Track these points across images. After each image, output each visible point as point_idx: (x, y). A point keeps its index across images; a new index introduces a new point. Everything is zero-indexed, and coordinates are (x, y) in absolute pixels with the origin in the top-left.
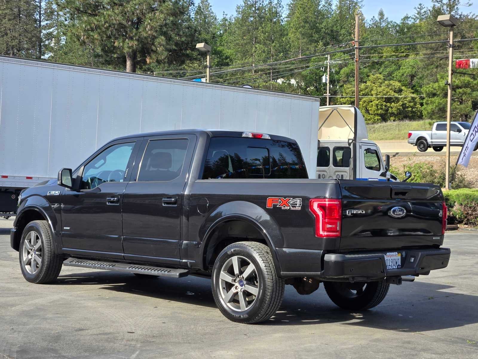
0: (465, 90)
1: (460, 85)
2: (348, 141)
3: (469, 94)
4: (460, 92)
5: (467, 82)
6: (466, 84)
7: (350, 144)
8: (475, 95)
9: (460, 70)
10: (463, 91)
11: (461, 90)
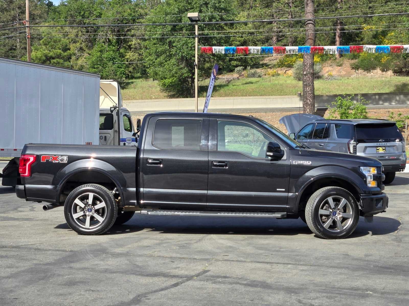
0: (58, 60)
1: (54, 56)
2: (110, 109)
3: (61, 64)
4: (54, 62)
5: (59, 54)
6: (58, 56)
7: (112, 111)
8: (67, 65)
9: (52, 44)
10: (57, 61)
11: (55, 61)
